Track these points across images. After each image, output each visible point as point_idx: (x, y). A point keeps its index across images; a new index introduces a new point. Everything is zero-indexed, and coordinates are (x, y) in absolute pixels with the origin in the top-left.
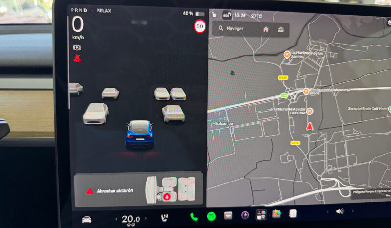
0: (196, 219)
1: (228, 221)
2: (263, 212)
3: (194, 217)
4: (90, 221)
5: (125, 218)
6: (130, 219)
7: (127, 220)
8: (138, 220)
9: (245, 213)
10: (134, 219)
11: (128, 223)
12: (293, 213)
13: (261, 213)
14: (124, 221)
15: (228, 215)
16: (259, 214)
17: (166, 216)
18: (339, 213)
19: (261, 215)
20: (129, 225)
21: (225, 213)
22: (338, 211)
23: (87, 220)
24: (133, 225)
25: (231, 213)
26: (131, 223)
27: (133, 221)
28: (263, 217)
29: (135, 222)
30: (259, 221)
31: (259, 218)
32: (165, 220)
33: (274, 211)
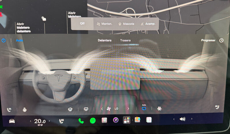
0: (82, 122)
1: (104, 124)
2: (128, 118)
3: (81, 120)
4: (14, 122)
5: (36, 120)
6: (40, 121)
7: (37, 122)
8: (44, 122)
9: (116, 119)
10: (42, 121)
11: (38, 123)
12: (149, 120)
13: (126, 118)
14: (35, 123)
15: (104, 120)
16: (125, 119)
17: (63, 120)
18: (182, 120)
19: (127, 120)
20: (39, 125)
21: (102, 118)
22: (181, 119)
23: (12, 121)
24: (42, 125)
25: (106, 118)
26: (40, 124)
27: (41, 122)
28: (128, 121)
29: (43, 124)
30: (126, 124)
31: (125, 122)
32: (62, 123)
33: (135, 118)
